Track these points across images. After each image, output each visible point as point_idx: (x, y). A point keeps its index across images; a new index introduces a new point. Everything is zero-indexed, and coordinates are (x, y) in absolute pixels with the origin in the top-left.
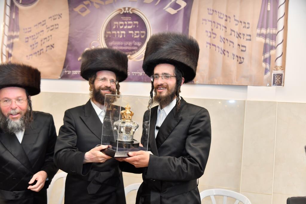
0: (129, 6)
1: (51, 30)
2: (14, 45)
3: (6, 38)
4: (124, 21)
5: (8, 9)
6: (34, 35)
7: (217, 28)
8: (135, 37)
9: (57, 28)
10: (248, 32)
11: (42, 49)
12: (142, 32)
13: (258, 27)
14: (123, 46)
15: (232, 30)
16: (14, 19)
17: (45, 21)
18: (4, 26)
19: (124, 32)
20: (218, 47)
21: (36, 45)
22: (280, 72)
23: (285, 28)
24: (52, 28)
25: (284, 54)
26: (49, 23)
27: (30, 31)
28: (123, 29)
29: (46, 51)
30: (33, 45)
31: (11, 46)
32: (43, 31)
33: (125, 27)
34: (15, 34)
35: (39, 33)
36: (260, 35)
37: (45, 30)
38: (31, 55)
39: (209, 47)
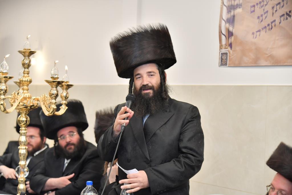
2: (236, 18)
3: (225, 9)
11: (275, 21)
21: (266, 15)
29: (280, 23)
30: (262, 16)
31: (231, 21)
34: (237, 2)
38: (259, 31)
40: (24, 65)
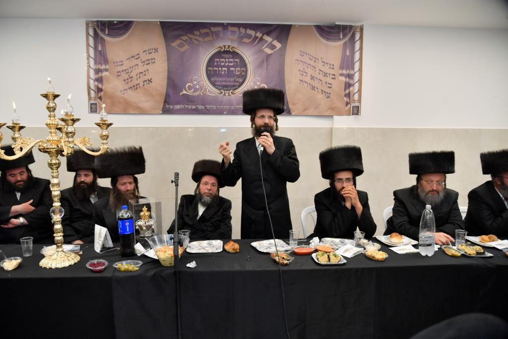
0: (229, 45)
1: (147, 64)
2: (104, 79)
3: (92, 71)
4: (225, 59)
5: (91, 41)
6: (128, 69)
7: (308, 67)
8: (237, 73)
9: (154, 62)
10: (332, 72)
11: (139, 84)
12: (242, 69)
13: (340, 68)
14: (225, 81)
15: (320, 70)
16: (100, 51)
17: (139, 54)
18: (88, 59)
19: (226, 69)
20: (310, 84)
21: (131, 79)
22: (357, 104)
23: (360, 70)
24: (148, 62)
25: (360, 91)
26: (144, 57)
27: (122, 65)
28: (224, 66)
29: (144, 85)
30: (127, 79)
31: (99, 80)
32: (137, 65)
33: (227, 64)
34: (103, 67)
35: (133, 67)
36: (341, 75)
37: (140, 64)
38: (126, 90)
39: (302, 84)
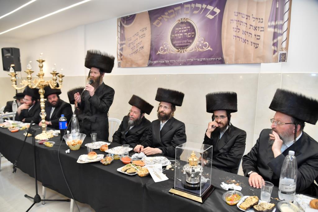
0: (184, 17)
1: (142, 38)
2: (123, 49)
3: (119, 45)
4: (181, 27)
5: (119, 27)
6: (133, 42)
7: (241, 25)
8: (188, 37)
9: (145, 36)
10: (262, 25)
11: (138, 50)
12: (192, 33)
13: (269, 21)
14: (181, 43)
15: (251, 25)
16: (122, 34)
17: (138, 33)
18: (118, 39)
19: (182, 34)
20: (241, 38)
22: (284, 52)
23: (289, 19)
24: (142, 36)
25: (287, 39)
26: (141, 34)
27: (131, 40)
28: (181, 32)
29: (140, 50)
30: (133, 48)
31: (122, 50)
32: (137, 39)
33: (182, 31)
34: (123, 42)
35: (135, 40)
36: (270, 27)
37: (138, 38)
38: (132, 54)
39: (235, 39)
40: (40, 67)
